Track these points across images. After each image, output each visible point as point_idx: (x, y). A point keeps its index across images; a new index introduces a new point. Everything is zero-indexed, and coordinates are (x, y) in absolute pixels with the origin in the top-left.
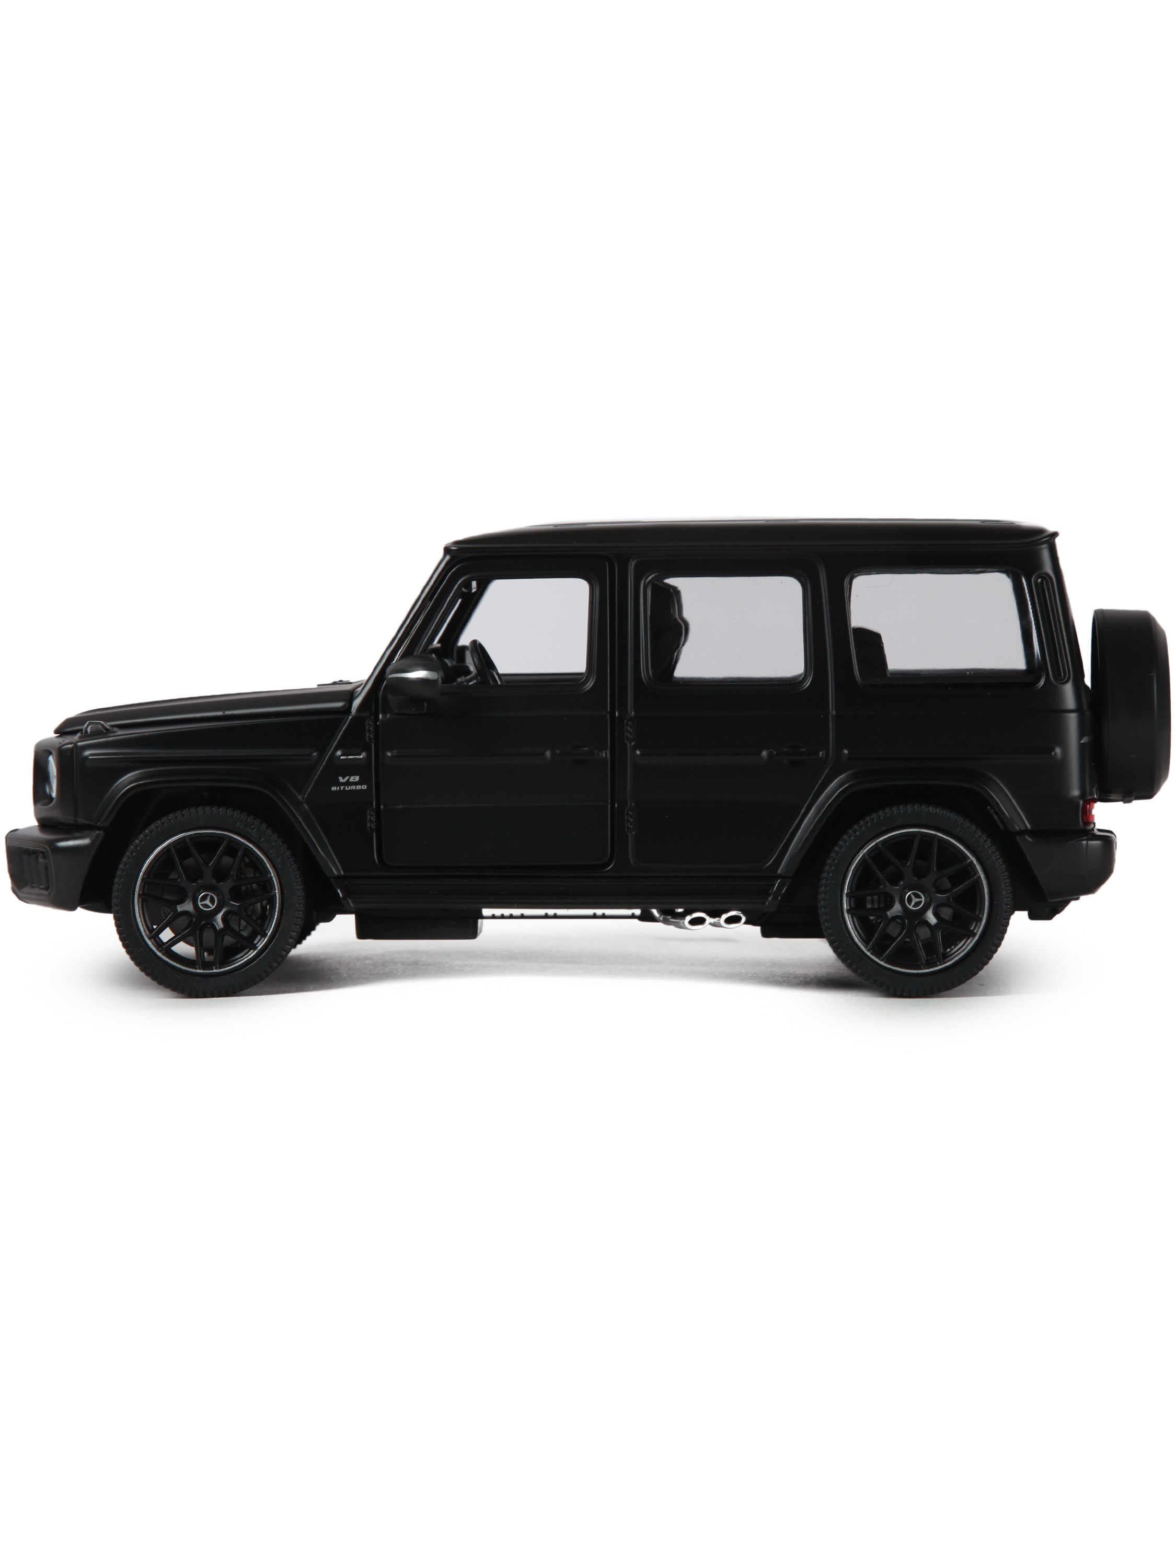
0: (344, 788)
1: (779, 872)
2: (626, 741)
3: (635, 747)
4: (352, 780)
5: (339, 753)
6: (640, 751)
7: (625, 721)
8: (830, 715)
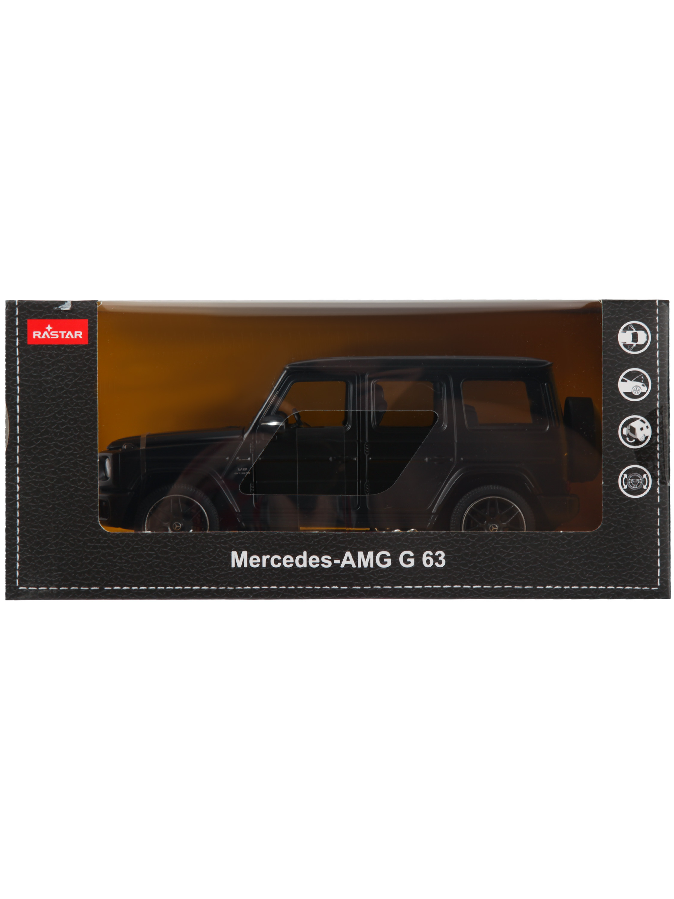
0: (240, 474)
1: (433, 512)
2: (365, 453)
3: (369, 456)
4: (244, 469)
5: (238, 458)
6: (371, 458)
7: (365, 444)
8: (455, 443)
